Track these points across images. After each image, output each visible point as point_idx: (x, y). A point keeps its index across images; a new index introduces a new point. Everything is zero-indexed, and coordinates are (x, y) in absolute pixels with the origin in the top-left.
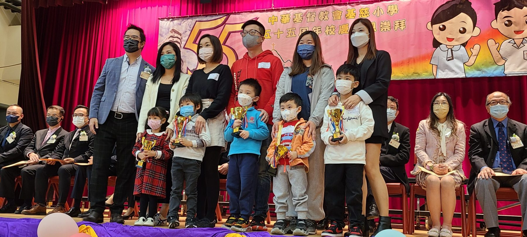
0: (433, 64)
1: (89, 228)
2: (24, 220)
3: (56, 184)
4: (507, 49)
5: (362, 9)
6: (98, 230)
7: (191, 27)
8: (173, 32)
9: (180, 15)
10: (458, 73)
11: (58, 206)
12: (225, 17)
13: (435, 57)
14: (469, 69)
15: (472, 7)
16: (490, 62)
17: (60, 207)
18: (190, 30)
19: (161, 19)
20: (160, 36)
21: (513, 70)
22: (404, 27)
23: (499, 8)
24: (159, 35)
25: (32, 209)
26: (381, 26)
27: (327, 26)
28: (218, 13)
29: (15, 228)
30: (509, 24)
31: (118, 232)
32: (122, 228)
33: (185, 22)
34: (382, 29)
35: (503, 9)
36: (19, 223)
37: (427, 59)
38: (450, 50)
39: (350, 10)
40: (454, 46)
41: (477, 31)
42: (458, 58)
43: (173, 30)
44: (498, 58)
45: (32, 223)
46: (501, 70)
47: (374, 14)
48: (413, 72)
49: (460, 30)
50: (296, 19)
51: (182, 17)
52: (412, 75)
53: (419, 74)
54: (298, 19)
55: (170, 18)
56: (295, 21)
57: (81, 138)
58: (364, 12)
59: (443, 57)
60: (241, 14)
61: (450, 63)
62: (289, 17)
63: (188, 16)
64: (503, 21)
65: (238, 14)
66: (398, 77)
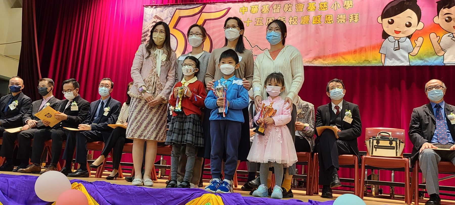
0: (382, 53)
1: (80, 185)
2: (23, 177)
3: (50, 147)
4: (446, 42)
5: (322, 3)
6: (89, 187)
7: (172, 14)
8: (156, 18)
9: (162, 3)
10: (403, 62)
11: (51, 166)
12: (202, 6)
13: (384, 47)
14: (413, 58)
15: (417, 4)
16: (432, 53)
17: (53, 167)
18: (171, 17)
19: (146, 6)
20: (145, 21)
21: (452, 60)
22: (358, 20)
23: (440, 6)
24: (143, 20)
25: (28, 168)
26: (338, 18)
27: (291, 17)
28: (195, 3)
29: (15, 183)
30: (449, 20)
31: (106, 190)
32: (110, 186)
33: (167, 10)
34: (339, 21)
35: (444, 7)
36: (18, 179)
37: (377, 49)
38: (397, 41)
39: (311, 4)
40: (401, 38)
41: (421, 25)
42: (403, 49)
43: (156, 16)
44: (438, 49)
45: (29, 179)
46: (440, 60)
47: (332, 7)
48: (364, 59)
49: (406, 24)
50: (263, 10)
51: (164, 5)
52: (364, 62)
53: (369, 62)
54: (266, 9)
55: (153, 6)
56: (263, 12)
57: (73, 108)
58: (323, 5)
59: (391, 47)
60: (216, 4)
61: (397, 53)
62: (257, 8)
63: (170, 4)
64: (443, 18)
65: (213, 3)
66: (352, 63)
